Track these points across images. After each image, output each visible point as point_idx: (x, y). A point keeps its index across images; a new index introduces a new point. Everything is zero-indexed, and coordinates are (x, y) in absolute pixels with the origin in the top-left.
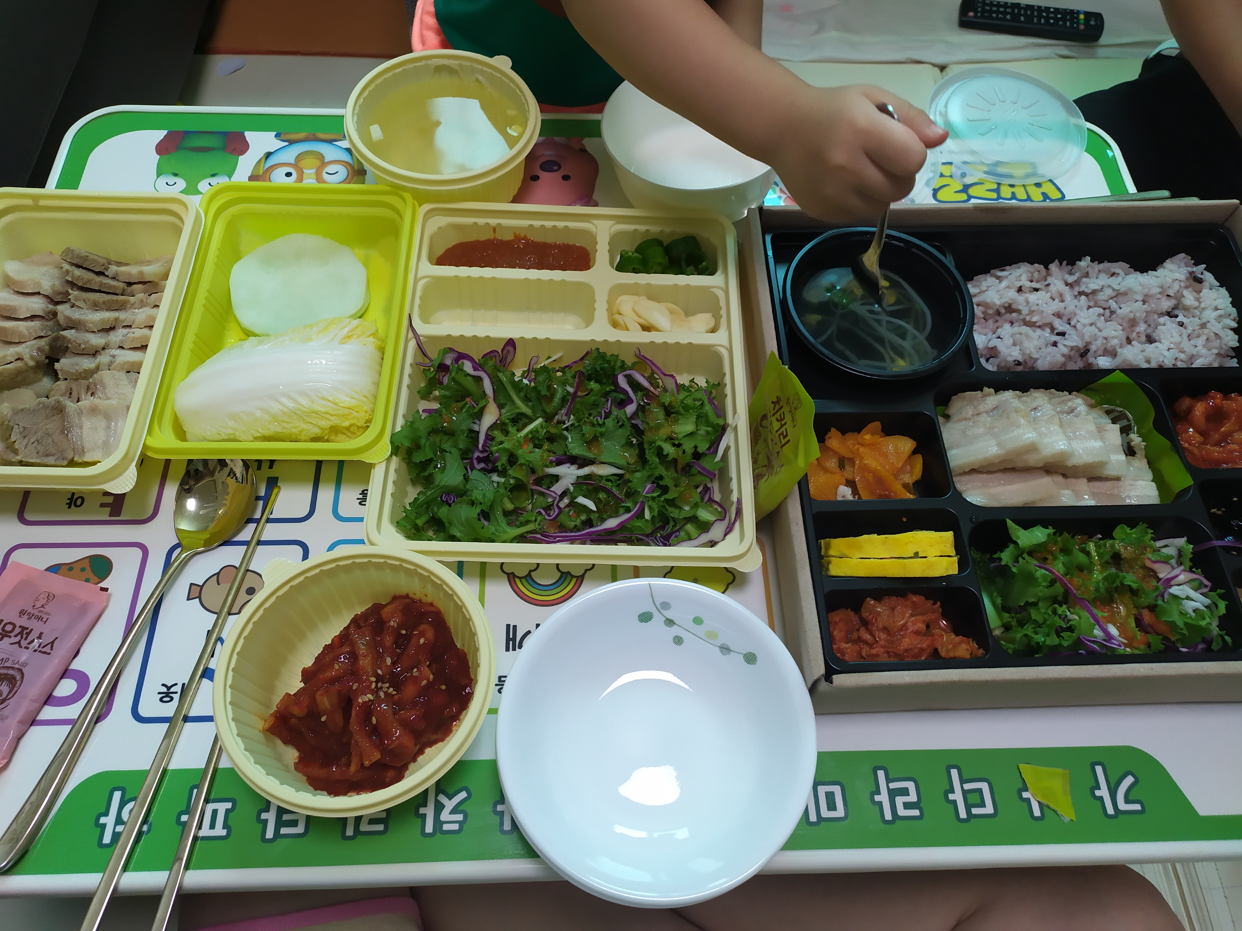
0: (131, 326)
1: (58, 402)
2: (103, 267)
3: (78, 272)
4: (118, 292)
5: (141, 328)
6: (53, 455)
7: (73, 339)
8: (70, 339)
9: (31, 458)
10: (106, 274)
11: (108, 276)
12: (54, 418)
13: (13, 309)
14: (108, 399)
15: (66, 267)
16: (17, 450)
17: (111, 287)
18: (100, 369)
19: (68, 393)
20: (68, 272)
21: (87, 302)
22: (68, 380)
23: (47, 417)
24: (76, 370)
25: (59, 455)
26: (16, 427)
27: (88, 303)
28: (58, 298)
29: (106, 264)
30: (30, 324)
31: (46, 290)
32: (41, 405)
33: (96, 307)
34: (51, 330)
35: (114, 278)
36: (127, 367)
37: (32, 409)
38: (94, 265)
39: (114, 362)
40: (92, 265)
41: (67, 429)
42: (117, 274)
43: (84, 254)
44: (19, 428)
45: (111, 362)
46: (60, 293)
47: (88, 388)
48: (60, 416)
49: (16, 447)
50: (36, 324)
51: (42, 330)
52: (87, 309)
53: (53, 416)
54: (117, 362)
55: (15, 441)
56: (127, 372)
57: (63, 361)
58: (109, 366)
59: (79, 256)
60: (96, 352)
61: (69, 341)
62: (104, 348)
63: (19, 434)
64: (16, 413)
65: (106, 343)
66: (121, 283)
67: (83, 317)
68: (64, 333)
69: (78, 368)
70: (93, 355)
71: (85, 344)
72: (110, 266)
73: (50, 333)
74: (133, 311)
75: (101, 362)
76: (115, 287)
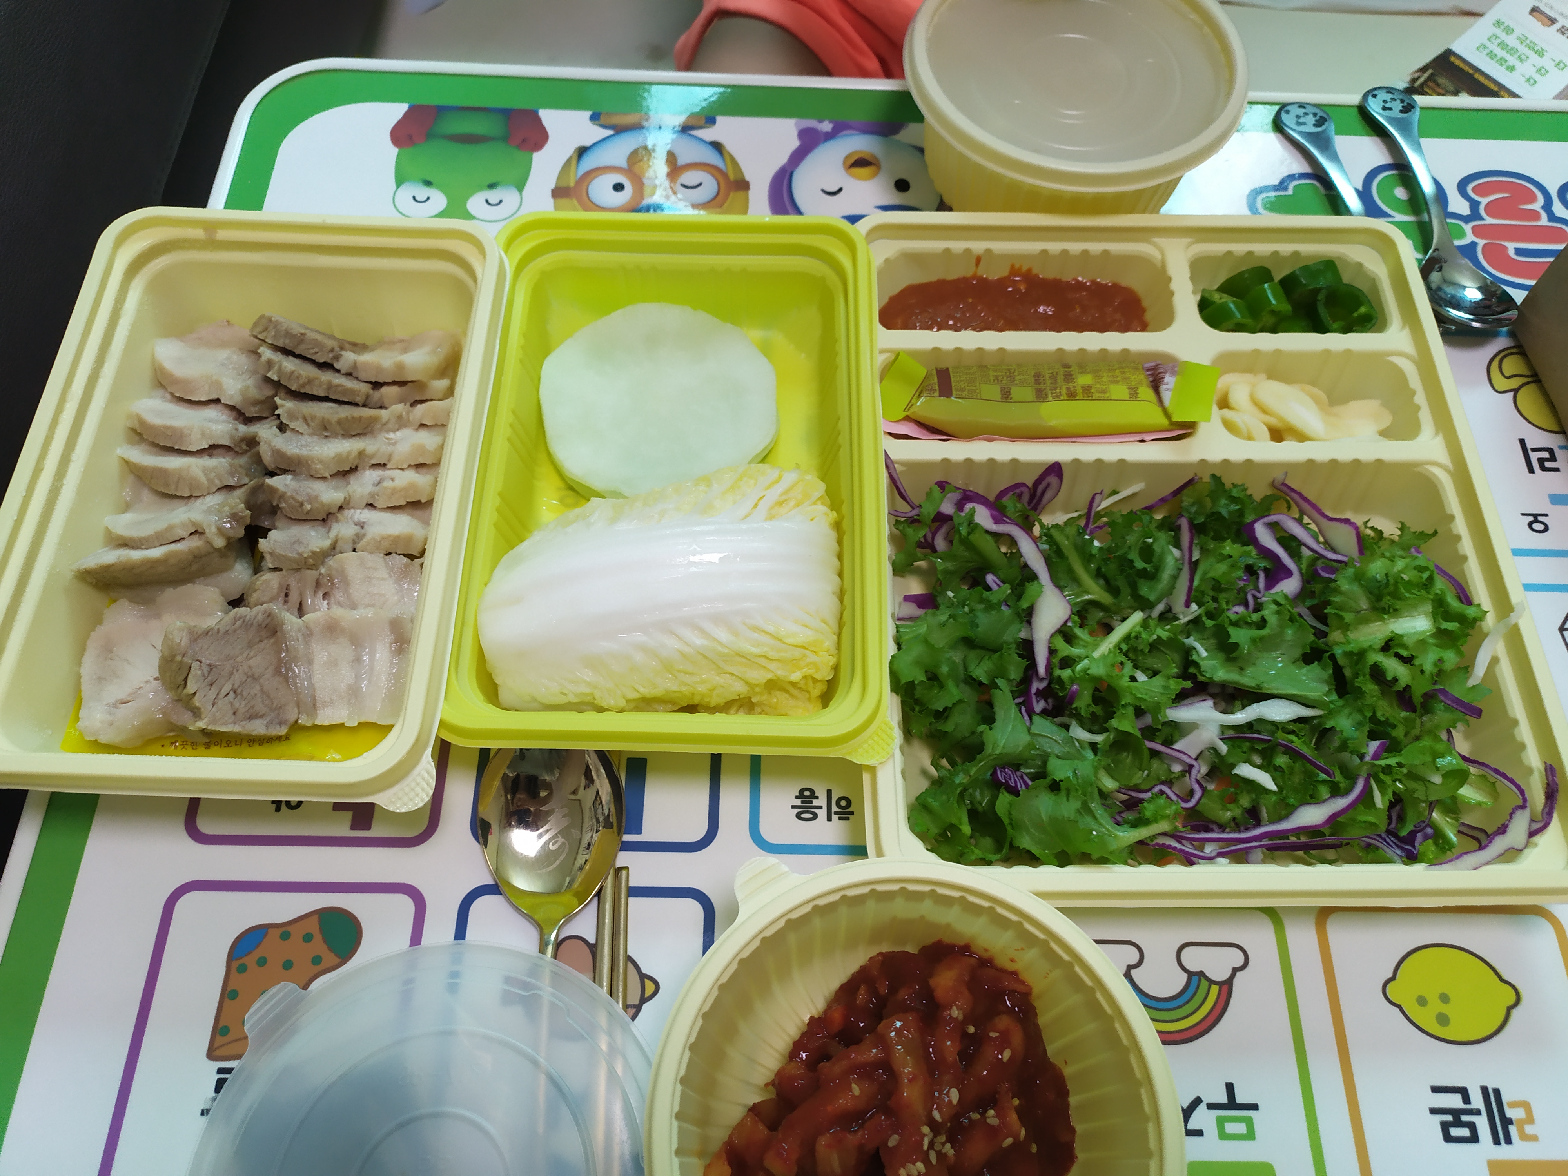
0: (385, 465)
1: (269, 615)
2: (331, 355)
3: (289, 365)
4: (358, 399)
5: (402, 469)
6: (262, 716)
7: (289, 494)
8: (285, 493)
9: (222, 724)
10: (337, 366)
11: (338, 371)
12: (261, 645)
13: (178, 434)
14: (354, 606)
15: (267, 353)
16: (199, 709)
17: (347, 391)
18: (338, 549)
19: (283, 595)
20: (270, 364)
21: (310, 422)
22: (284, 572)
23: (250, 645)
24: (299, 554)
25: (273, 715)
26: (196, 665)
27: (312, 424)
28: (252, 412)
29: (337, 349)
30: (206, 462)
31: (232, 397)
32: (238, 623)
33: (326, 430)
34: (247, 475)
35: (349, 374)
36: (386, 545)
37: (222, 631)
38: (316, 350)
39: (364, 535)
40: (312, 351)
41: (285, 664)
42: (355, 365)
43: (297, 330)
44: (200, 666)
45: (357, 535)
46: (256, 403)
47: (318, 584)
48: (272, 641)
49: (198, 705)
50: (220, 463)
51: (232, 475)
52: (311, 435)
53: (261, 641)
54: (369, 537)
55: (195, 693)
56: (387, 555)
57: (272, 534)
58: (354, 542)
59: (288, 334)
60: (327, 515)
61: (282, 496)
62: (341, 508)
63: (202, 678)
64: (196, 640)
65: (345, 498)
66: (363, 384)
67: (304, 452)
68: (273, 482)
69: (301, 550)
70: (324, 520)
71: (310, 503)
72: (343, 353)
73: (246, 480)
74: (387, 436)
75: (340, 536)
76: (352, 391)
